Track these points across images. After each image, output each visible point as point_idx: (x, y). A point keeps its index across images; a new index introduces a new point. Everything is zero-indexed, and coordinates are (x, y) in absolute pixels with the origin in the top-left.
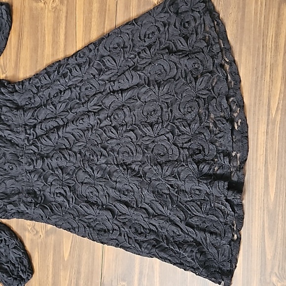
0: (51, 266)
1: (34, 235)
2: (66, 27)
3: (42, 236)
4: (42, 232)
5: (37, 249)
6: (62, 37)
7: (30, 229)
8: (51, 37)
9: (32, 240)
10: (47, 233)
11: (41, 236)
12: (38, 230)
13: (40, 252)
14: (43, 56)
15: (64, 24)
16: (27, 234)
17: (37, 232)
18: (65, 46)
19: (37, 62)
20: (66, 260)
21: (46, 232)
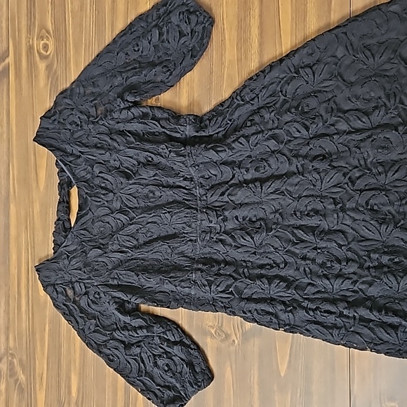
0: (256, 387)
1: (222, 341)
2: (261, 16)
3: (236, 342)
4: (236, 335)
5: (228, 363)
6: (255, 31)
7: (213, 332)
8: (234, 33)
9: (219, 350)
10: (246, 336)
11: (234, 341)
12: (229, 332)
13: (234, 366)
14: (222, 64)
15: (257, 11)
16: (209, 340)
17: (227, 336)
18: (261, 44)
19: (211, 73)
20: (282, 375)
21: (243, 334)
